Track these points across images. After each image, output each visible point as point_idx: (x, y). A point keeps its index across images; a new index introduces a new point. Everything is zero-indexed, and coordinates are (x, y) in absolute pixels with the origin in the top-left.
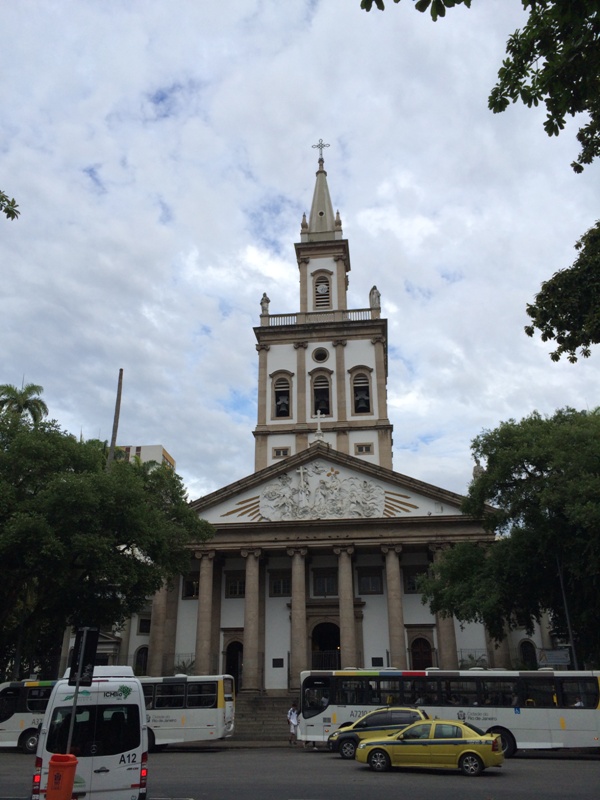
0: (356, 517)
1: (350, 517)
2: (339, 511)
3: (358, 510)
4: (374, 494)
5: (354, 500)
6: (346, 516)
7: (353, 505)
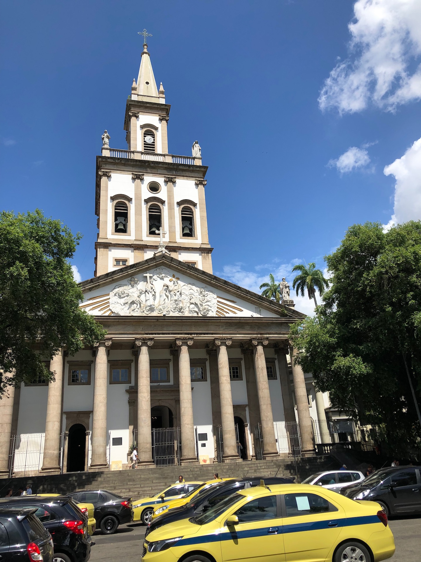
0: (195, 315)
1: (190, 315)
2: (180, 310)
3: (197, 310)
4: (208, 298)
5: (193, 301)
6: (187, 314)
7: (192, 306)
